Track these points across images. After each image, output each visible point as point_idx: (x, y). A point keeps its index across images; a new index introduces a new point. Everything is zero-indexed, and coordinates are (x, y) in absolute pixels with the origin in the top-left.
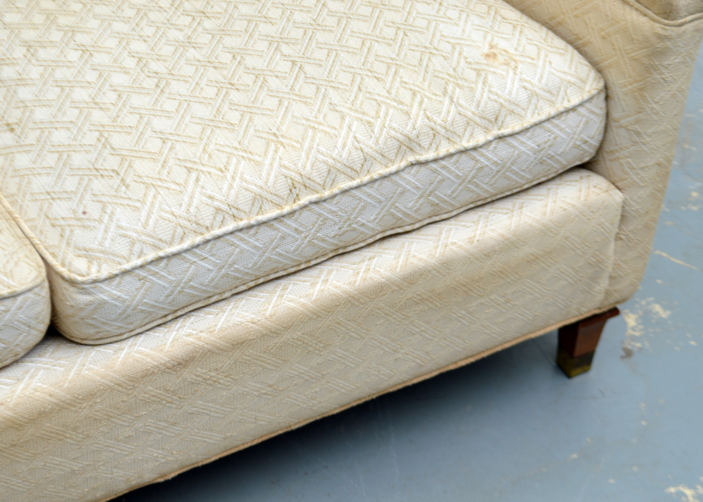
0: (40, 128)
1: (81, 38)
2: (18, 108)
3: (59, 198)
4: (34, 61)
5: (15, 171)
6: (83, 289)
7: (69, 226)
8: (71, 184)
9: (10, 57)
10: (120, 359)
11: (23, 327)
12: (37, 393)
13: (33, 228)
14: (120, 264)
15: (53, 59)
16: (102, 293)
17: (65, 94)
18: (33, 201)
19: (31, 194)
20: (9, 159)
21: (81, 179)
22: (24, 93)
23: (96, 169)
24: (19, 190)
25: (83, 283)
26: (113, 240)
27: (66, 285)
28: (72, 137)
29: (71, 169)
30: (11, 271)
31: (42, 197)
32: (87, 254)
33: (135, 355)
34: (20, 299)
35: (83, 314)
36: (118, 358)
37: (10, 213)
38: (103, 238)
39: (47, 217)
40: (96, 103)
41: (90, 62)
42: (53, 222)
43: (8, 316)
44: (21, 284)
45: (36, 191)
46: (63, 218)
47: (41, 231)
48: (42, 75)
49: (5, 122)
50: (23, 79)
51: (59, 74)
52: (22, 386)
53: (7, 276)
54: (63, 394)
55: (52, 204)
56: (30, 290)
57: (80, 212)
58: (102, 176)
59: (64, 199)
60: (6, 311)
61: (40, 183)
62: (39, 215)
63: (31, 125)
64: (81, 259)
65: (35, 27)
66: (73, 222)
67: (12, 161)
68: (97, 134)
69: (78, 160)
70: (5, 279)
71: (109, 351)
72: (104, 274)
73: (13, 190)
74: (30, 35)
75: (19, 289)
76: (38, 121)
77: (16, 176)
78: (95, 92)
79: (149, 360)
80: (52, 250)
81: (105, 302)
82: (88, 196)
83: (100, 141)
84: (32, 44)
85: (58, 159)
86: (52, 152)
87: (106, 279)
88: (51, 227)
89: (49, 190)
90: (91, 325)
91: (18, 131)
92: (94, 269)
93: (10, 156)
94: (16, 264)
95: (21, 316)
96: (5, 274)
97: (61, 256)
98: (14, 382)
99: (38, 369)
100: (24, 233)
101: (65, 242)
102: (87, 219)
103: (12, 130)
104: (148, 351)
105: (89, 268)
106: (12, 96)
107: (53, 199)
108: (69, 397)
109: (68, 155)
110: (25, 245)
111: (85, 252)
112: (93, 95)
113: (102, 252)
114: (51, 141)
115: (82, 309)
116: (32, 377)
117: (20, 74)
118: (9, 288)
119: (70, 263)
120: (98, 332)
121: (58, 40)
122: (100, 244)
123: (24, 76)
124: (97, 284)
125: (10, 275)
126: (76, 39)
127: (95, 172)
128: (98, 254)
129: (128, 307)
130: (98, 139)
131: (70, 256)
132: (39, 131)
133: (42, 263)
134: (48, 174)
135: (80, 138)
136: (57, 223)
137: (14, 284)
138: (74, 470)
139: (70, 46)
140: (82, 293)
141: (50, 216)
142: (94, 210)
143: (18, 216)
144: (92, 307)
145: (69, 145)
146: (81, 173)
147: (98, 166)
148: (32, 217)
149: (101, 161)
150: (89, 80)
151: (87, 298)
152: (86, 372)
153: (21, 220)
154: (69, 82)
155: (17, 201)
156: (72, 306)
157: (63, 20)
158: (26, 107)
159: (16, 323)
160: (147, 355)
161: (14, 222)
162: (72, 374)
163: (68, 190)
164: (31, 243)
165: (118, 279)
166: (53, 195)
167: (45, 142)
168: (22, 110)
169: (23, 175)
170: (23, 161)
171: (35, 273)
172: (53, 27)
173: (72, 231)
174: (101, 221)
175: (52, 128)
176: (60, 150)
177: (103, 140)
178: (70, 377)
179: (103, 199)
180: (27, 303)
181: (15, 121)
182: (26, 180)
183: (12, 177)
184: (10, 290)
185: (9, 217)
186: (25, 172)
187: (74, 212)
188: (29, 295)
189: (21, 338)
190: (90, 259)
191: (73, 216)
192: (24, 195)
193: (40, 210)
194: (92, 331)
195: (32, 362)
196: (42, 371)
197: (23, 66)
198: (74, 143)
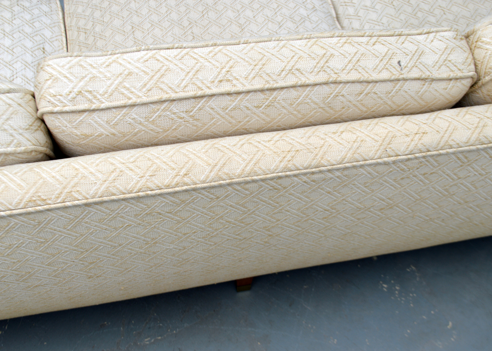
9: (24, 81)
45: (49, 20)
46: (46, 6)
47: (56, 11)
48: (16, 62)
50: (25, 65)
55: (47, 12)
58: (24, 7)
59: (42, 10)
63: (36, 44)
66: (44, 3)
68: (14, 22)
73: (57, 28)
76: (32, 42)
77: (53, 31)
80: (56, 4)
82: (33, 4)
85: (34, 22)
86: (35, 27)
88: (52, 8)
89: (45, 17)
91: (42, 46)
103: (44, 49)
106: (34, 62)
109: (30, 21)
112: (3, 39)
114: (32, 30)
123: (24, 67)
127: (25, 9)
132: (34, 38)
134: (42, 21)
135: (21, 24)
136: (49, 6)
141: (50, 10)
145: (27, 24)
146: (30, 12)
147: (23, 10)
149: (20, 11)
154: (7, 52)
155: (58, 25)
158: (32, 52)
163: (38, 11)
167: (35, 32)
168: (35, 53)
170: (47, 34)
175: (29, 36)
177: (13, 18)
181: (40, 51)
187: (41, 5)
198: (24, 23)
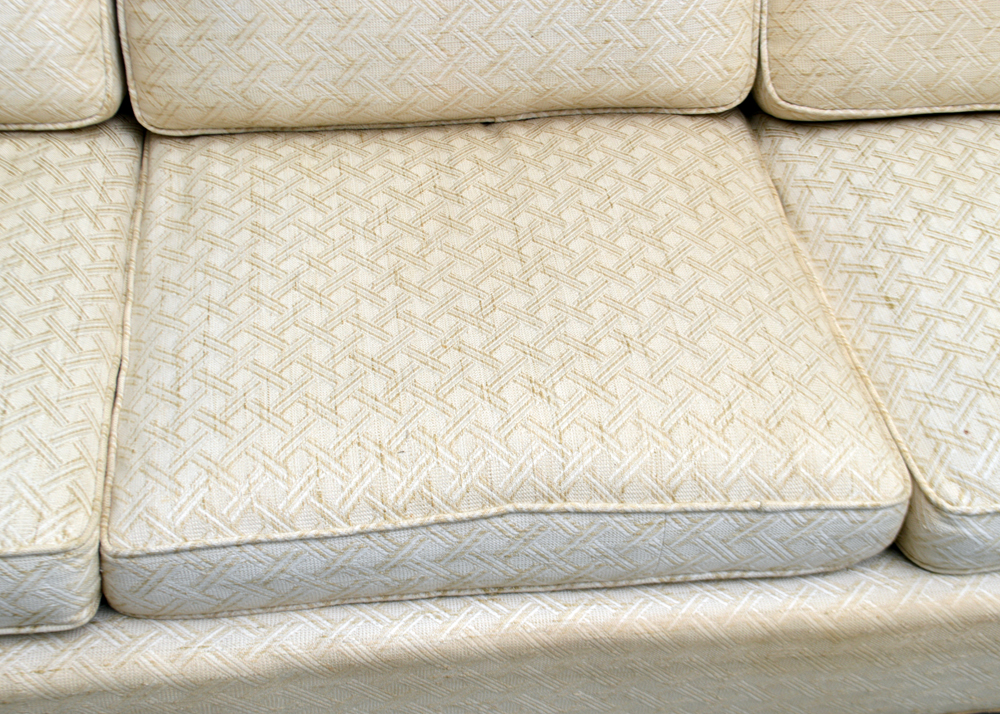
0: (925, 314)
1: (981, 215)
2: (902, 282)
3: (938, 406)
4: (925, 229)
5: (890, 356)
6: (948, 518)
7: (946, 442)
8: (955, 392)
9: (898, 218)
10: (959, 597)
11: (872, 540)
12: (864, 612)
13: (903, 431)
14: (996, 502)
15: (947, 233)
16: (966, 527)
17: (958, 280)
18: (907, 399)
19: (906, 390)
20: (884, 340)
21: (967, 390)
22: (910, 266)
23: (987, 384)
24: (892, 380)
25: (950, 512)
26: (993, 473)
27: (929, 508)
28: (962, 336)
29: (956, 374)
30: (878, 480)
31: (918, 398)
32: (962, 481)
33: (977, 596)
34: (880, 513)
35: (937, 542)
36: (957, 595)
37: (878, 405)
38: (983, 468)
39: (922, 423)
40: (993, 301)
41: (990, 248)
42: (928, 431)
43: (861, 528)
44: (886, 498)
45: (913, 388)
46: (940, 431)
47: (911, 438)
48: (932, 249)
49: (884, 294)
50: (910, 248)
51: (953, 253)
52: (850, 599)
53: (873, 485)
54: (890, 619)
55: (929, 410)
56: (893, 506)
57: (962, 429)
58: (993, 393)
59: (945, 408)
60: (863, 522)
61: (917, 381)
62: (911, 418)
63: (913, 307)
64: (953, 484)
65: (928, 187)
66: (951, 439)
67: (887, 343)
68: (992, 340)
69: (966, 365)
70: (871, 488)
71: (948, 584)
72: (976, 509)
73: (886, 379)
74: (922, 196)
75: (883, 503)
76: (923, 305)
77: (890, 363)
78: (993, 287)
79: (989, 606)
80: (921, 464)
81: (966, 538)
82: (973, 413)
83: (994, 350)
84: (924, 208)
85: (943, 358)
86: (937, 347)
87: (976, 515)
88: (924, 437)
89: (928, 392)
90: (940, 554)
91: (899, 310)
92: (966, 499)
93: (886, 336)
94: (884, 473)
95: (875, 530)
96: (872, 483)
97: (930, 473)
98: (842, 591)
99: (870, 583)
100: (891, 433)
101: (938, 458)
102: (969, 441)
103: (891, 306)
104: (990, 596)
105: (960, 497)
106: (896, 265)
107: (931, 404)
108: (896, 624)
109: (955, 357)
110: (892, 449)
111: (959, 478)
112: (990, 290)
113: (979, 483)
114: (936, 334)
115: (938, 537)
116: (862, 591)
117: (907, 242)
118: (873, 499)
119: (940, 485)
120: (944, 563)
121: (954, 210)
122: (979, 474)
123: (912, 245)
124: (965, 517)
125: (877, 484)
126: (975, 213)
127: (984, 387)
128: (973, 484)
129: (987, 547)
130: (992, 347)
131: (941, 477)
132: (923, 317)
133: (908, 477)
134: (929, 372)
135: (971, 339)
136: (932, 434)
137: (879, 496)
138: (868, 691)
139: (968, 222)
140: (945, 522)
141: (924, 423)
142: (978, 432)
143: (886, 410)
144: (950, 538)
145: (957, 345)
146: (968, 383)
147: (989, 381)
148: (903, 417)
149: (993, 374)
150: (987, 271)
151: (948, 528)
152: (920, 602)
153: (889, 417)
154: (964, 266)
155: (887, 392)
156: (928, 531)
157: (961, 187)
158: (911, 283)
159: (867, 535)
160: (990, 600)
161: (880, 417)
162: (905, 600)
163: (951, 399)
164: (899, 448)
165: (988, 517)
166: (932, 400)
167: (929, 332)
169: (899, 365)
170: (900, 347)
171: (901, 488)
172: (950, 193)
173: (948, 449)
174: (984, 447)
175: (938, 317)
176: (946, 347)
178: (902, 603)
179: (990, 421)
180: (886, 519)
181: (896, 297)
182: (902, 371)
183: (885, 362)
184: (874, 503)
185: (876, 409)
186: (901, 362)
187: (955, 427)
188: (891, 511)
189: (864, 549)
190: (964, 487)
191: (951, 431)
192: (897, 388)
193: (914, 412)
194: (938, 560)
195: (863, 572)
196: (873, 588)
197: (912, 233)
198: (964, 344)
